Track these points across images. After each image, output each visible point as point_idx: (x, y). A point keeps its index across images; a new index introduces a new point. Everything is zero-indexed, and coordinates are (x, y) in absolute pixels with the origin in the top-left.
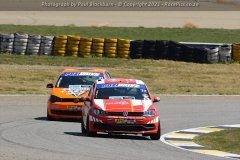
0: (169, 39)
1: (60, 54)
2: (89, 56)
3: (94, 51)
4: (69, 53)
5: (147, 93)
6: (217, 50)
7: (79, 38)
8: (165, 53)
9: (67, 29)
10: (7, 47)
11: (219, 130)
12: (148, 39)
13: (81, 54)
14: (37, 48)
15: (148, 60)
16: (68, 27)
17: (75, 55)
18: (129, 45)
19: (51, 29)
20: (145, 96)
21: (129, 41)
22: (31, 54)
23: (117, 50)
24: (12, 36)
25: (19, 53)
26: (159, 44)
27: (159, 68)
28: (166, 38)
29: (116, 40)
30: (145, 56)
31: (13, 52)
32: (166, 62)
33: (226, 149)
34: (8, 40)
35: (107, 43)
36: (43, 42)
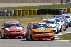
0: (48, 8)
1: (16, 15)
2: (25, 15)
3: (26, 14)
4: (19, 14)
5: (21, 25)
6: (63, 10)
7: (22, 10)
8: (48, 13)
9: (18, 8)
10: (1, 14)
11: (64, 34)
12: (42, 9)
13: (23, 15)
14: (10, 14)
15: (43, 15)
16: (18, 7)
17: (21, 15)
18: (37, 11)
19: (13, 8)
20: (20, 26)
21: (37, 10)
22: (8, 16)
23: (33, 13)
24: (2, 11)
25: (4, 16)
26: (45, 10)
27: (46, 17)
28: (47, 8)
29: (33, 10)
30: (42, 14)
31: (3, 16)
32: (48, 15)
33: (67, 39)
34: (1, 12)
35: (30, 11)
36: (11, 12)
